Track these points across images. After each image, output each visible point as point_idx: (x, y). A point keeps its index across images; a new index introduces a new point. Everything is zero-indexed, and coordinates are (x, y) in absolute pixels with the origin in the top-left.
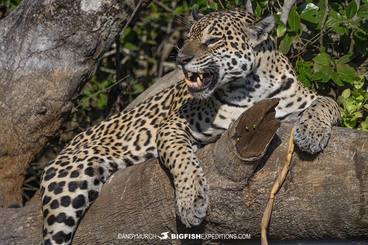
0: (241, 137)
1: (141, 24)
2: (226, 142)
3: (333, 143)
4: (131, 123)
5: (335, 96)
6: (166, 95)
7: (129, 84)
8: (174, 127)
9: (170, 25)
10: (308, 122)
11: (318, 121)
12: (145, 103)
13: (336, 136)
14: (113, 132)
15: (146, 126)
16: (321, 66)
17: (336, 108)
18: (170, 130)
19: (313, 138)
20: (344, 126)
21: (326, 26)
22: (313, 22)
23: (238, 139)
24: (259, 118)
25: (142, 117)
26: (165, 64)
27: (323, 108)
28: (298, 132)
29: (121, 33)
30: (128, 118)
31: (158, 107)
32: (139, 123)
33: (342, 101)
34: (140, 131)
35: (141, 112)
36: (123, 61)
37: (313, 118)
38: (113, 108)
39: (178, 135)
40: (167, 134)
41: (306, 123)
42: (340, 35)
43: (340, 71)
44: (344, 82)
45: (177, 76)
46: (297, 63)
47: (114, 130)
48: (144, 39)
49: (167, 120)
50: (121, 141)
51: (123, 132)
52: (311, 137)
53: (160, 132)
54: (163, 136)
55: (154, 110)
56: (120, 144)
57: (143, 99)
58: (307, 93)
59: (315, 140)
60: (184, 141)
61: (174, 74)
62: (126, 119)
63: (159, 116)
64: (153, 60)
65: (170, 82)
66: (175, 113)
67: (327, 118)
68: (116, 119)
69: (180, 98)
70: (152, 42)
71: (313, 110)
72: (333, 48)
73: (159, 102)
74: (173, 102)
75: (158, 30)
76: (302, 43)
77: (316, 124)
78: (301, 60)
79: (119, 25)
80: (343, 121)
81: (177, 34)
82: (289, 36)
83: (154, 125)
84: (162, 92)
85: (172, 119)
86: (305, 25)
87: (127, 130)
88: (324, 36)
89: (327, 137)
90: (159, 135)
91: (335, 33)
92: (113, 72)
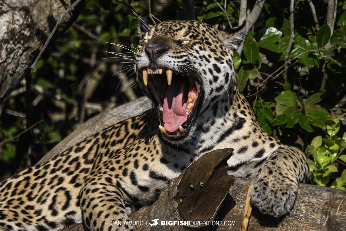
0: (184, 197)
1: (57, 55)
2: (166, 204)
3: (300, 204)
4: (45, 180)
5: (303, 145)
6: (88, 146)
7: (42, 131)
8: (102, 182)
9: (94, 56)
10: (268, 178)
11: (281, 177)
12: (62, 155)
13: (304, 196)
14: (22, 192)
15: (64, 185)
16: (285, 108)
17: (303, 161)
18: (98, 186)
19: (276, 197)
20: (315, 183)
21: (291, 56)
22: (275, 52)
23: (181, 200)
24: (208, 173)
25: (59, 173)
26: (88, 106)
27: (285, 161)
28: (256, 192)
29: (33, 66)
30: (41, 174)
31: (79, 161)
32: (56, 182)
33: (312, 152)
34: (57, 191)
35: (57, 167)
36: (35, 102)
37: (274, 173)
38: (23, 162)
39: (109, 191)
40: (94, 191)
41: (266, 180)
42: (309, 68)
43: (309, 114)
44: (314, 127)
45: (103, 121)
46: (254, 104)
47: (23, 189)
48: (61, 73)
49: (94, 174)
50: (33, 203)
51: (35, 192)
52: (273, 196)
53: (85, 189)
54: (90, 193)
55: (74, 165)
56: (32, 208)
57: (61, 150)
58: (265, 139)
59: (279, 200)
60: (116, 199)
61: (100, 118)
62: (38, 176)
63: (81, 172)
64: (72, 101)
65: (94, 129)
66: (105, 165)
67: (291, 172)
68: (26, 176)
69: (106, 150)
70: (72, 78)
71: (273, 164)
72: (301, 85)
73: (81, 154)
74: (98, 154)
75: (79, 63)
76: (261, 78)
77: (278, 180)
78: (260, 100)
79: (30, 56)
80: (313, 177)
81: (102, 67)
82: (245, 69)
83: (74, 184)
84: (84, 141)
85: (100, 173)
86: (265, 56)
87: (41, 189)
88: (288, 69)
89: (293, 196)
90: (84, 193)
91: (303, 66)
92: (21, 115)
